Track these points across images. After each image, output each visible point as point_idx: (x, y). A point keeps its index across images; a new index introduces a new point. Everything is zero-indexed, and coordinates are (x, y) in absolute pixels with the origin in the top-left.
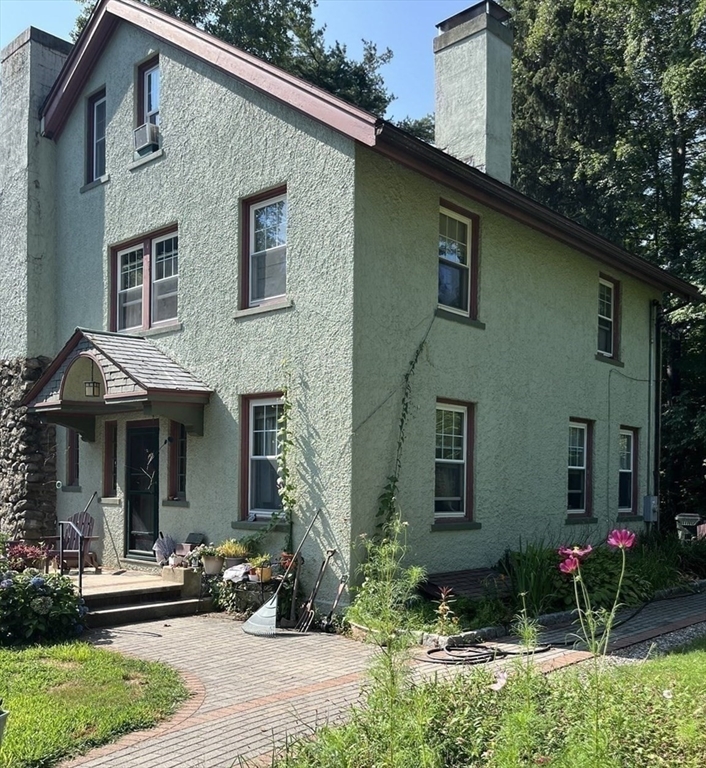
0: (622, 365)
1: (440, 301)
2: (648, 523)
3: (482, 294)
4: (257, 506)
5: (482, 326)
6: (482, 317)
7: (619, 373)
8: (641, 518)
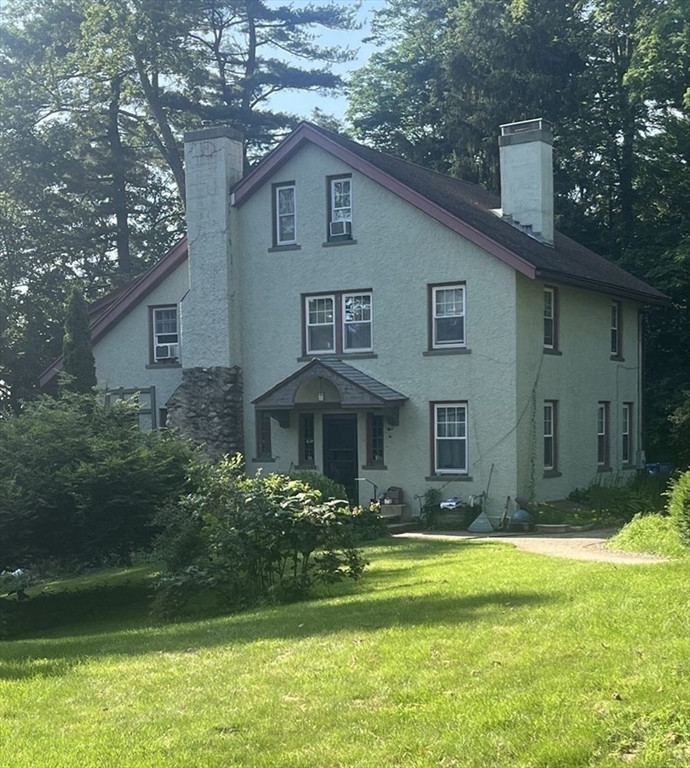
0: (623, 360)
1: (545, 343)
2: (638, 470)
3: (560, 335)
4: (440, 467)
5: (560, 354)
6: (560, 349)
7: (622, 367)
8: (634, 467)
